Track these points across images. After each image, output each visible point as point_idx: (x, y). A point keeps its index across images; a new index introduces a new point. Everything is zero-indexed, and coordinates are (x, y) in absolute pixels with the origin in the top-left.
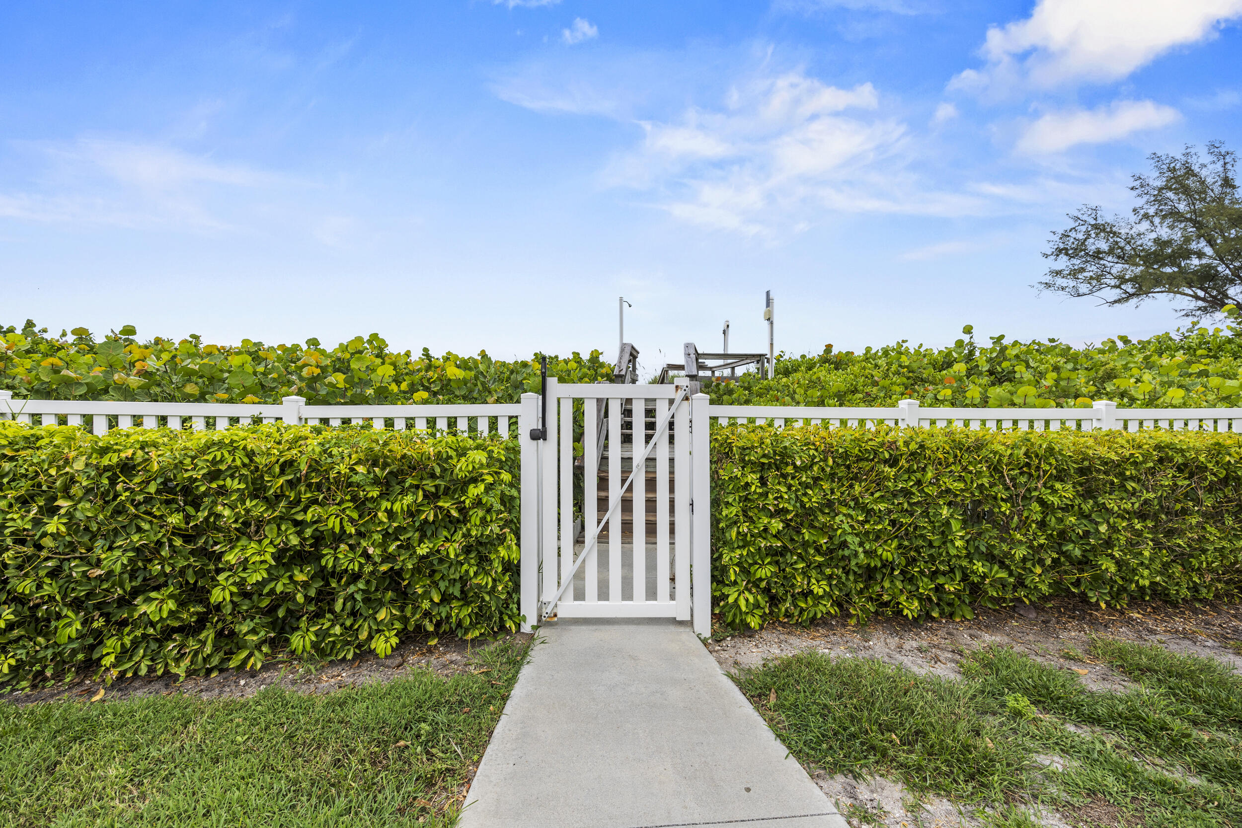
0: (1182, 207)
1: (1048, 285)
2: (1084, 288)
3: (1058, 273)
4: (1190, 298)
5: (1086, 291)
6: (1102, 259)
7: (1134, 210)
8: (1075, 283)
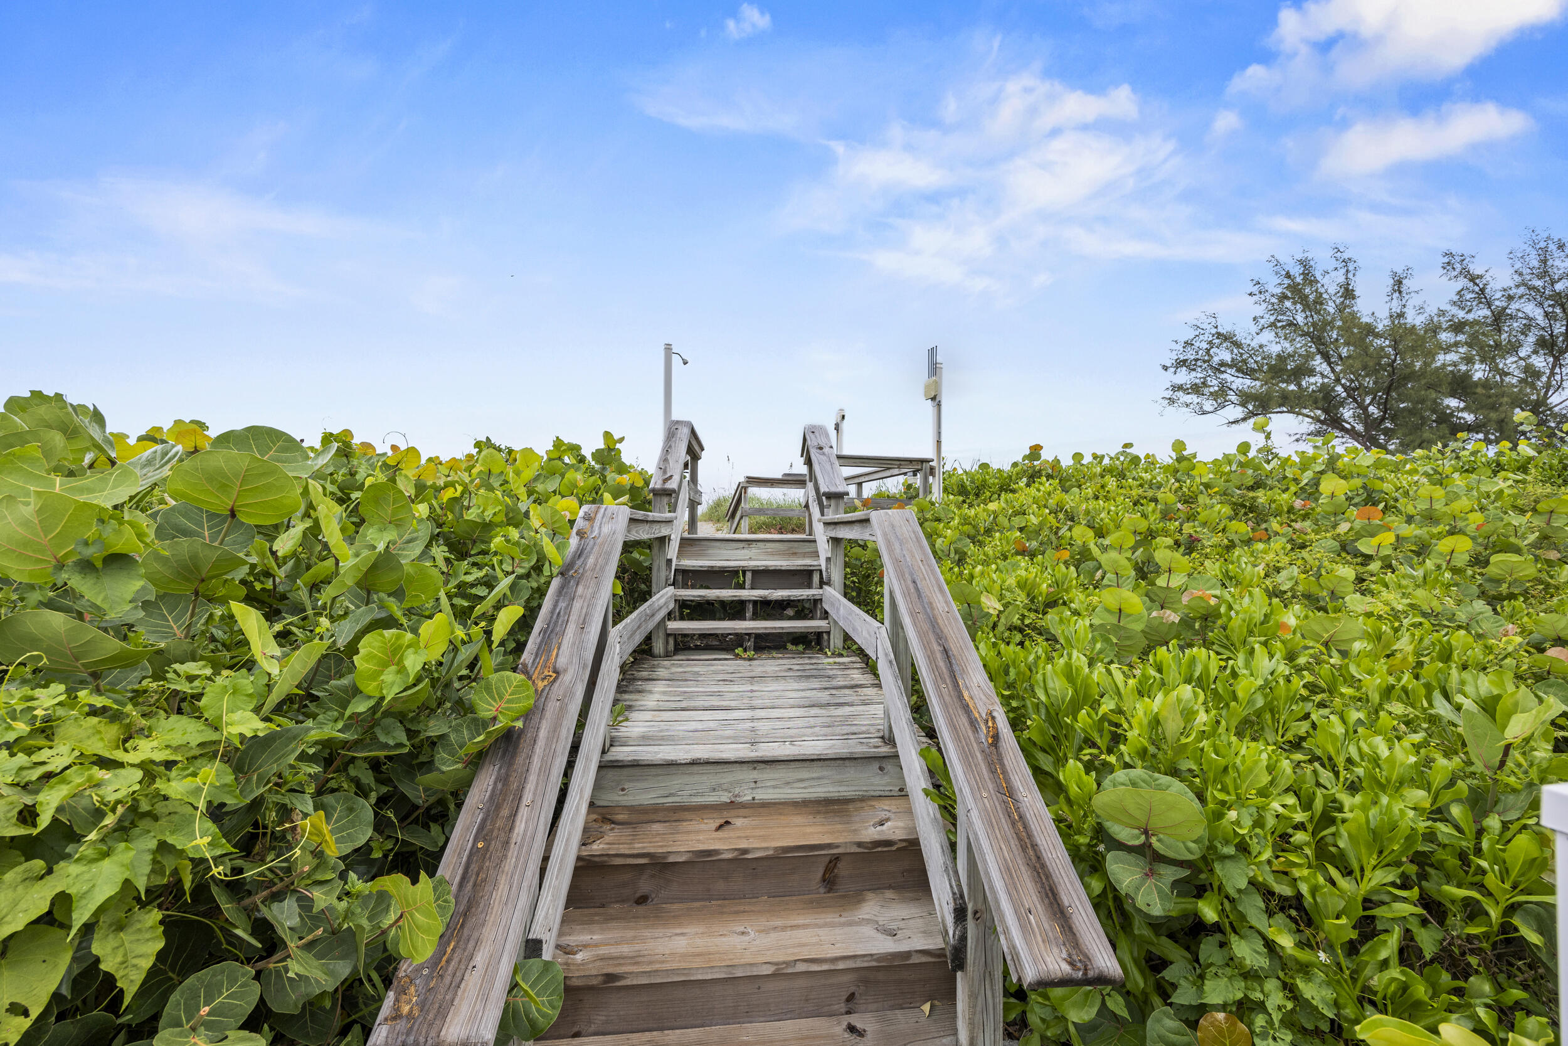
0: (1300, 319)
1: (1171, 401)
2: (1208, 405)
3: (1179, 388)
4: (1310, 420)
5: (1210, 409)
6: (1223, 372)
7: (1254, 319)
8: (1199, 400)
